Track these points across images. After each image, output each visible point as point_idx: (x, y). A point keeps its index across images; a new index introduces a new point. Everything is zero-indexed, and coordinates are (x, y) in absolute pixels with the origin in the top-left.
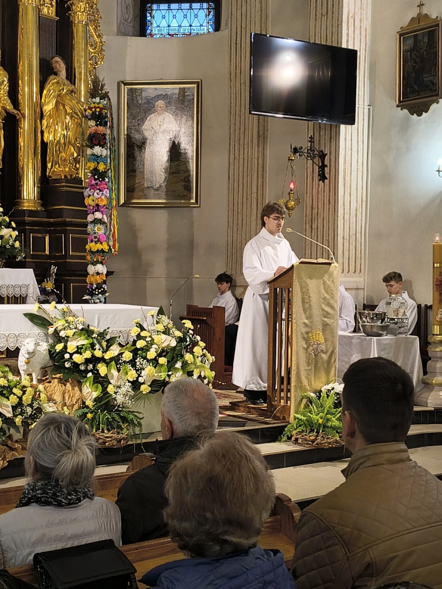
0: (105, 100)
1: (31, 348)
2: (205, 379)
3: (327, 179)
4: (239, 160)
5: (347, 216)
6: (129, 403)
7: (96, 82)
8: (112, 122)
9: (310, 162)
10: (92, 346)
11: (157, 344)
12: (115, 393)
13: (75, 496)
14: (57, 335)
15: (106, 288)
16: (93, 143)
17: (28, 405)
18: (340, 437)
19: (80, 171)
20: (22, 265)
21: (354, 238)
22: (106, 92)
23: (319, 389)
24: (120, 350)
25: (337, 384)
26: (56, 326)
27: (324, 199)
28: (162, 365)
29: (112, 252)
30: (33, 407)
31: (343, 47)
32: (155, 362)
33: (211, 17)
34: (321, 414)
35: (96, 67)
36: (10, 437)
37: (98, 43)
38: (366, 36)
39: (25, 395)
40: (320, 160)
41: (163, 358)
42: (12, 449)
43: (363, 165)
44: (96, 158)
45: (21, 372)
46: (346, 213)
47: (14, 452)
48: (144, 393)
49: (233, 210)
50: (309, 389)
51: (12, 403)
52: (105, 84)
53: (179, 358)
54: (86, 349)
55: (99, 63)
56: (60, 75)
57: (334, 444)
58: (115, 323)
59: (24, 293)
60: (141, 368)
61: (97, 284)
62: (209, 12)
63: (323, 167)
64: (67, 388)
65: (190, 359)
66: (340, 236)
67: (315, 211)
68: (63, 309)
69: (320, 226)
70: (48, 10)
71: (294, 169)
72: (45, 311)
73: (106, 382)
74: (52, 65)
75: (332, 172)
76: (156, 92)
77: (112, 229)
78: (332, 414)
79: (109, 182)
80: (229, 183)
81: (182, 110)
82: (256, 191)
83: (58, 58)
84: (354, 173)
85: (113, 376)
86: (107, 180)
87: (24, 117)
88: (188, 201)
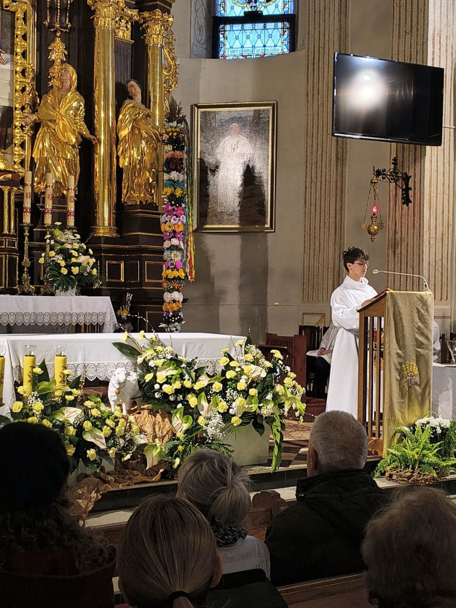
0: (182, 124)
1: (122, 378)
2: (297, 411)
3: (411, 202)
4: (316, 184)
5: (433, 242)
6: (220, 435)
7: (173, 106)
8: (189, 147)
9: (393, 185)
10: (182, 377)
11: (246, 375)
12: (207, 425)
13: (232, 536)
14: (145, 365)
15: (182, 315)
16: (170, 168)
17: (121, 437)
18: (437, 474)
19: (155, 197)
20: (98, 293)
21: (440, 264)
22: (183, 115)
23: (413, 423)
24: (209, 381)
25: (433, 417)
26: (145, 356)
27: (408, 223)
28: (253, 396)
29: (188, 279)
30: (126, 438)
31: (428, 65)
32: (245, 393)
33: (285, 36)
34: (417, 450)
35: (170, 90)
36: (102, 469)
37: (172, 66)
38: (452, 54)
39: (118, 427)
40: (404, 182)
41: (253, 389)
42: (105, 482)
43: (449, 187)
44: (173, 183)
45: (112, 403)
46: (431, 237)
47: (107, 485)
48: (235, 425)
49: (310, 236)
50: (402, 423)
51: (105, 434)
52: (182, 108)
53: (269, 390)
54: (175, 380)
55: (173, 86)
56: (135, 99)
57: (431, 481)
58: (203, 352)
59: (101, 321)
60: (231, 399)
61: (174, 312)
62: (284, 32)
63: (407, 190)
64: (156, 419)
65: (281, 391)
66: (426, 262)
67: (398, 236)
68: (152, 338)
69: (404, 252)
70: (123, 33)
71: (377, 192)
72: (133, 340)
73: (196, 413)
74: (127, 89)
75: (417, 194)
76: (230, 115)
77: (189, 256)
78: (428, 449)
79: (185, 207)
80: (305, 206)
81: (257, 132)
82: (334, 216)
83: (133, 82)
84: (440, 196)
85: (203, 407)
86: (183, 205)
87: (100, 143)
88: (262, 226)
